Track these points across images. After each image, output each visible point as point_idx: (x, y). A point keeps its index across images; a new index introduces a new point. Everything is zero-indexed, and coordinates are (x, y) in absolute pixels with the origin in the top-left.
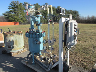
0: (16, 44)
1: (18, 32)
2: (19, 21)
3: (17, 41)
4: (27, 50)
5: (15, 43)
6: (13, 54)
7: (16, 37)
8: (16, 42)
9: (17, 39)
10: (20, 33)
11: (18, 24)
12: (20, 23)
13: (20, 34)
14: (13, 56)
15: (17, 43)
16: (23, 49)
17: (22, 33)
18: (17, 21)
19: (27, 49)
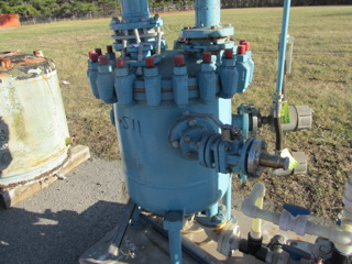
0: (22, 136)
1: (18, 59)
2: (17, 7)
3: (27, 116)
4: (88, 156)
5: (12, 131)
6: (12, 193)
7: (12, 90)
8: (19, 122)
9: (24, 104)
10: (37, 61)
11: (16, 20)
12: (25, 18)
13: (38, 71)
14: (13, 204)
15: (28, 129)
16: (65, 155)
17: (45, 65)
18: (8, 8)
19: (87, 149)
